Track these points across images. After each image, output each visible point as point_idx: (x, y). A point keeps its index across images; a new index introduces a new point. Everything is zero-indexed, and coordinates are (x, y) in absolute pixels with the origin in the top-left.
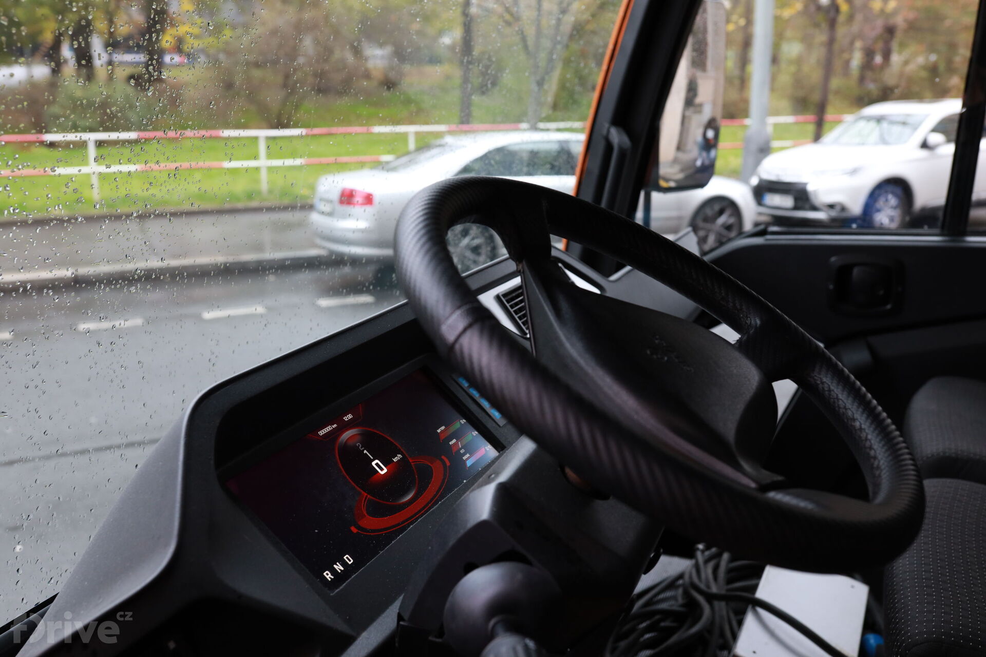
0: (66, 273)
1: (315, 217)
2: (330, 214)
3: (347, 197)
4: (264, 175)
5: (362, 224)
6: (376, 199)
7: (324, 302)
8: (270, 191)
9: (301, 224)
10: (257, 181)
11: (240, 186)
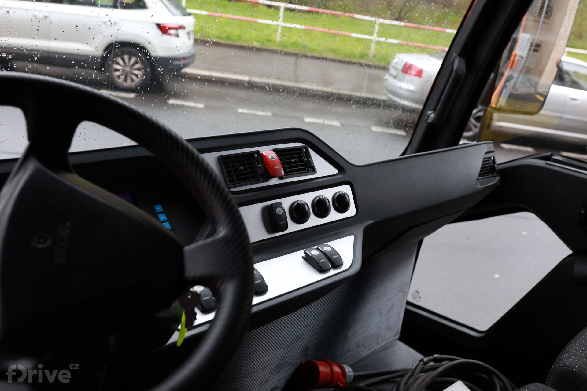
0: (246, 78)
1: (387, 77)
2: (395, 77)
3: (407, 69)
4: (373, 45)
5: (412, 88)
6: (424, 74)
7: (375, 129)
8: (374, 56)
9: (381, 79)
10: (369, 48)
11: (358, 50)
